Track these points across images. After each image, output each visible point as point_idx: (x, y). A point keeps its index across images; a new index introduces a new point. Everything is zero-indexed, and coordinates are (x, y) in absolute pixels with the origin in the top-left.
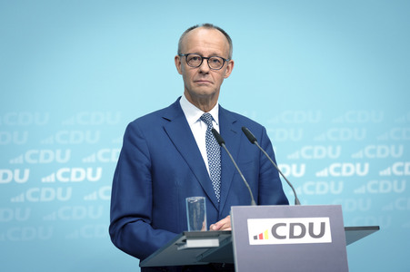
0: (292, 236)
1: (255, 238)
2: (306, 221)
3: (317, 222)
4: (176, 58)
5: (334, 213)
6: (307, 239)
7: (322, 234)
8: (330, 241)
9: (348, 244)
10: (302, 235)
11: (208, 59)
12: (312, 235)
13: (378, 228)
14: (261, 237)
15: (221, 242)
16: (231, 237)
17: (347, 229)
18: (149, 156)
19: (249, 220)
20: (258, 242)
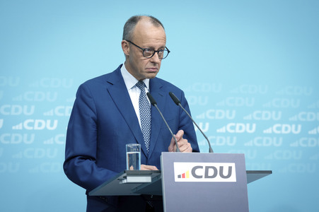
0: (207, 176)
2: (217, 165)
3: (226, 166)
5: (239, 159)
6: (218, 179)
7: (229, 175)
8: (235, 181)
9: (248, 183)
10: (215, 176)
11: (158, 52)
14: (184, 176)
15: (152, 179)
16: (160, 175)
17: (248, 172)
18: (95, 111)
19: (175, 163)
20: (181, 180)
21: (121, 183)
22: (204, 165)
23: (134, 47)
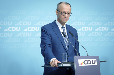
1: (80, 64)
4: (56, 11)
8: (96, 65)
11: (67, 13)
12: (93, 64)
13: (106, 61)
14: (81, 64)
23: (59, 12)
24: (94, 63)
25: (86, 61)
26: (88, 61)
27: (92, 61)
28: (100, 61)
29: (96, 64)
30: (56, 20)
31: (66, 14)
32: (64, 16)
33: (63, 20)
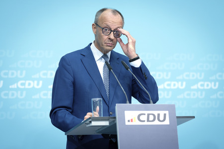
0: (148, 120)
1: (129, 121)
2: (156, 113)
3: (162, 113)
4: (93, 25)
6: (156, 122)
7: (164, 120)
8: (169, 124)
9: (178, 125)
10: (154, 120)
12: (159, 120)
13: (194, 117)
14: (132, 120)
15: (110, 123)
16: (115, 120)
17: (178, 117)
18: (73, 75)
19: (125, 112)
20: (130, 123)
21: (87, 126)
22: (146, 112)
23: (98, 28)
24: (162, 118)
25: (145, 114)
26: (148, 115)
27: (159, 115)
28: (177, 115)
29: (167, 122)
30: (91, 44)
31: (112, 32)
32: (107, 37)
33: (105, 45)
